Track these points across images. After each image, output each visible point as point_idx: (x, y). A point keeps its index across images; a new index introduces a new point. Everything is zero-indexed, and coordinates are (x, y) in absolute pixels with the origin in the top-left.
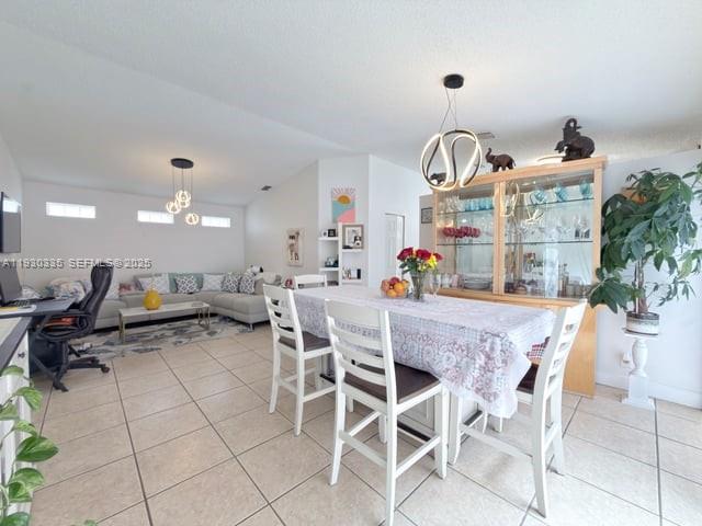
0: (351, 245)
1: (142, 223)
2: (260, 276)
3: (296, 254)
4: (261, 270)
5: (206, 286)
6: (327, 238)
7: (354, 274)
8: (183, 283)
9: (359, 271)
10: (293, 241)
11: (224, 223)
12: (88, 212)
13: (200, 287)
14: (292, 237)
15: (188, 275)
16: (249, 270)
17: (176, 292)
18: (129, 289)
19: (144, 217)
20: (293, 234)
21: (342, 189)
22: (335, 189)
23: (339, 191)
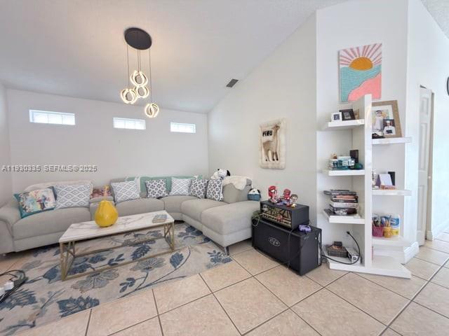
0: (380, 134)
1: (117, 129)
2: (227, 180)
3: (275, 154)
4: (228, 174)
5: (175, 190)
6: (340, 123)
7: (386, 180)
8: (153, 187)
9: (392, 174)
10: (270, 138)
11: (189, 129)
12: (69, 120)
13: (169, 191)
14: (268, 133)
15: (158, 179)
16: (216, 174)
17: (146, 197)
18: (103, 194)
19: (119, 124)
20: (269, 129)
21: (358, 48)
22: (345, 50)
23: (353, 52)
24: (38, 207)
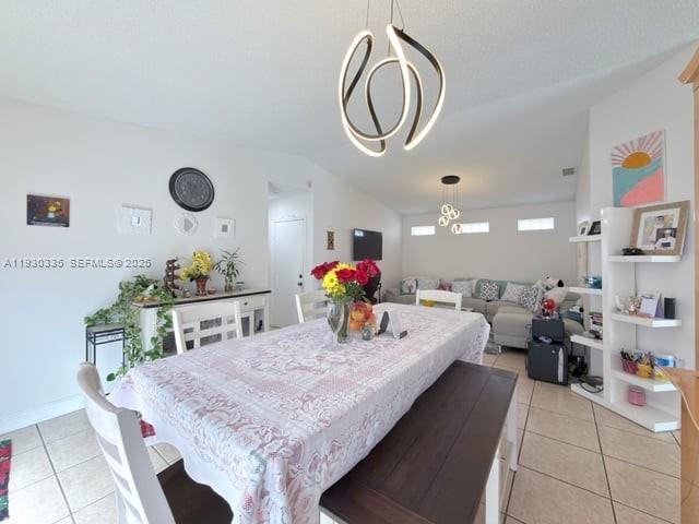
5: (505, 296)
21: (632, 143)
22: (617, 148)
23: (626, 148)
24: (407, 291)
